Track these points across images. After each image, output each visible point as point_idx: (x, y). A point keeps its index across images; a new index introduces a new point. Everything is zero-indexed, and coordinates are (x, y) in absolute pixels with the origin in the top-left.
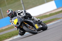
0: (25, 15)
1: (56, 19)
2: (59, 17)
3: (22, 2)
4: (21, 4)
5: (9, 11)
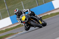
0: (30, 13)
1: (12, 34)
2: (14, 32)
5: (16, 10)
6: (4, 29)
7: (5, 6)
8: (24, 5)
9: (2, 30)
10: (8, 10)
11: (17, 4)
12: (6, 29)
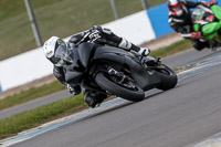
3: (31, 18)
4: (29, 23)
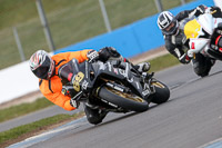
6: (31, 100)
7: (37, 11)
8: (107, 8)
9: (23, 105)
10: (47, 26)
11: (79, 6)
12: (39, 100)
